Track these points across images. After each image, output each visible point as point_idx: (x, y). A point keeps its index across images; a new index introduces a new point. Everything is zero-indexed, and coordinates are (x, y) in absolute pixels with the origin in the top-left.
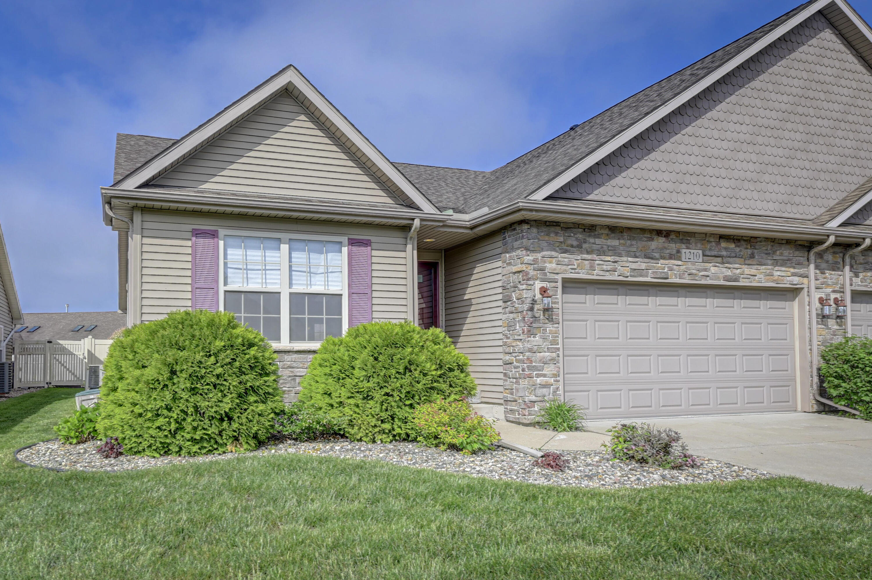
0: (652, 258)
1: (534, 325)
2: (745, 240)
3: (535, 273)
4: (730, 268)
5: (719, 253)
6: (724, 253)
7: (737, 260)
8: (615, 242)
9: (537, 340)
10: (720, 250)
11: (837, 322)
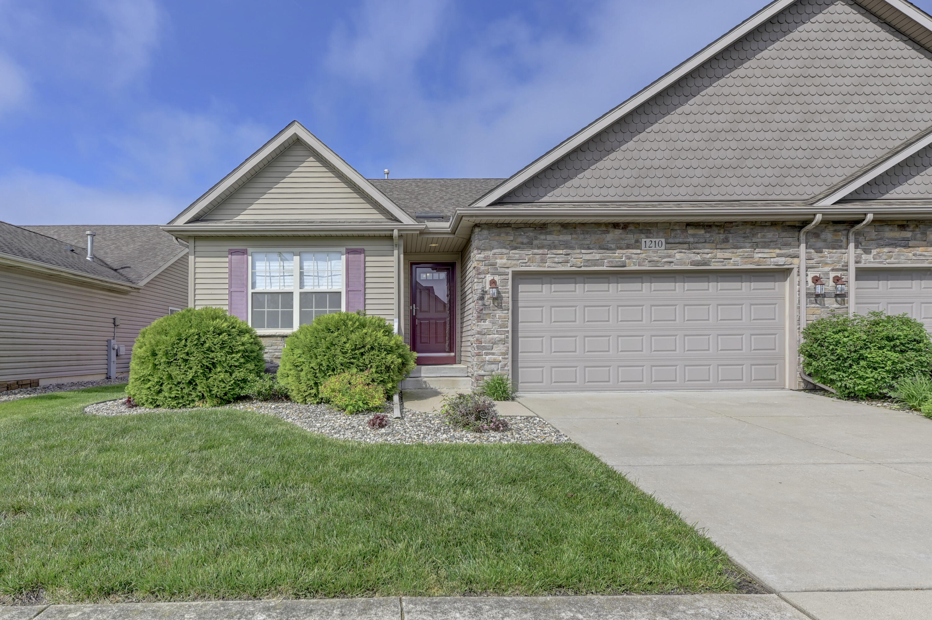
0: (607, 249)
1: (484, 312)
2: (717, 226)
3: (486, 268)
4: (698, 254)
5: (685, 240)
6: (691, 240)
7: (707, 245)
8: (568, 237)
9: (487, 324)
10: (687, 237)
11: (836, 301)
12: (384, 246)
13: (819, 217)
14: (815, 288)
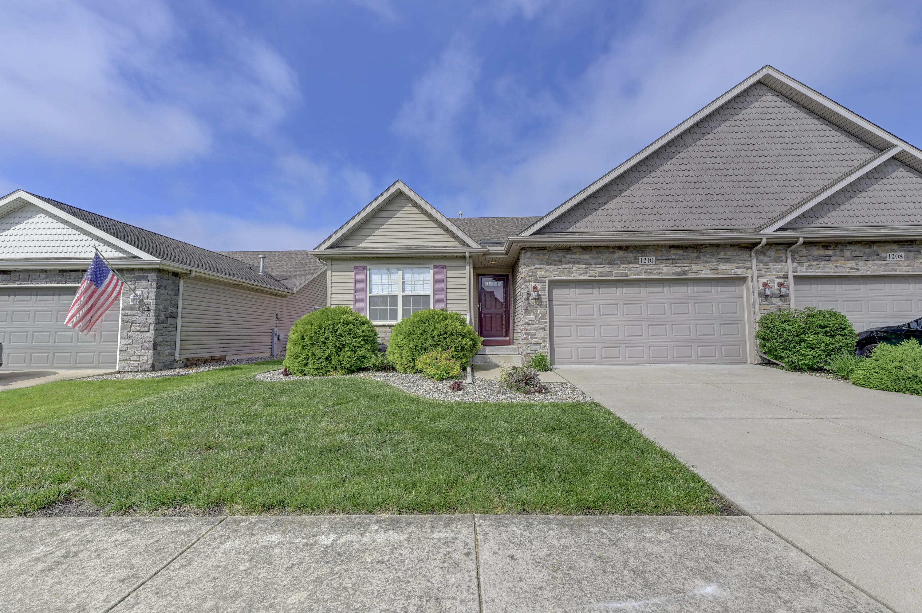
0: (614, 264)
1: (529, 308)
2: (691, 247)
3: (530, 278)
4: (679, 267)
5: (669, 257)
6: (674, 257)
7: (685, 261)
8: (587, 256)
9: (531, 317)
10: (670, 255)
11: (781, 299)
12: (460, 263)
13: (764, 241)
14: (765, 291)
